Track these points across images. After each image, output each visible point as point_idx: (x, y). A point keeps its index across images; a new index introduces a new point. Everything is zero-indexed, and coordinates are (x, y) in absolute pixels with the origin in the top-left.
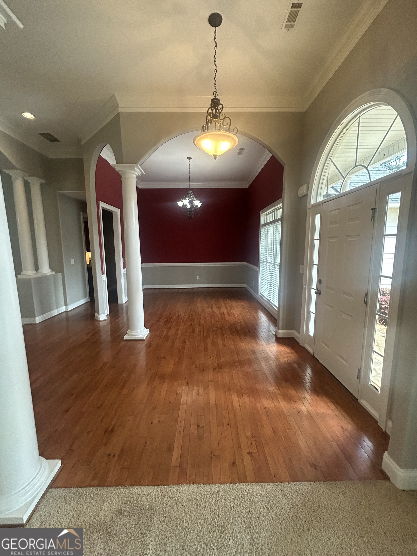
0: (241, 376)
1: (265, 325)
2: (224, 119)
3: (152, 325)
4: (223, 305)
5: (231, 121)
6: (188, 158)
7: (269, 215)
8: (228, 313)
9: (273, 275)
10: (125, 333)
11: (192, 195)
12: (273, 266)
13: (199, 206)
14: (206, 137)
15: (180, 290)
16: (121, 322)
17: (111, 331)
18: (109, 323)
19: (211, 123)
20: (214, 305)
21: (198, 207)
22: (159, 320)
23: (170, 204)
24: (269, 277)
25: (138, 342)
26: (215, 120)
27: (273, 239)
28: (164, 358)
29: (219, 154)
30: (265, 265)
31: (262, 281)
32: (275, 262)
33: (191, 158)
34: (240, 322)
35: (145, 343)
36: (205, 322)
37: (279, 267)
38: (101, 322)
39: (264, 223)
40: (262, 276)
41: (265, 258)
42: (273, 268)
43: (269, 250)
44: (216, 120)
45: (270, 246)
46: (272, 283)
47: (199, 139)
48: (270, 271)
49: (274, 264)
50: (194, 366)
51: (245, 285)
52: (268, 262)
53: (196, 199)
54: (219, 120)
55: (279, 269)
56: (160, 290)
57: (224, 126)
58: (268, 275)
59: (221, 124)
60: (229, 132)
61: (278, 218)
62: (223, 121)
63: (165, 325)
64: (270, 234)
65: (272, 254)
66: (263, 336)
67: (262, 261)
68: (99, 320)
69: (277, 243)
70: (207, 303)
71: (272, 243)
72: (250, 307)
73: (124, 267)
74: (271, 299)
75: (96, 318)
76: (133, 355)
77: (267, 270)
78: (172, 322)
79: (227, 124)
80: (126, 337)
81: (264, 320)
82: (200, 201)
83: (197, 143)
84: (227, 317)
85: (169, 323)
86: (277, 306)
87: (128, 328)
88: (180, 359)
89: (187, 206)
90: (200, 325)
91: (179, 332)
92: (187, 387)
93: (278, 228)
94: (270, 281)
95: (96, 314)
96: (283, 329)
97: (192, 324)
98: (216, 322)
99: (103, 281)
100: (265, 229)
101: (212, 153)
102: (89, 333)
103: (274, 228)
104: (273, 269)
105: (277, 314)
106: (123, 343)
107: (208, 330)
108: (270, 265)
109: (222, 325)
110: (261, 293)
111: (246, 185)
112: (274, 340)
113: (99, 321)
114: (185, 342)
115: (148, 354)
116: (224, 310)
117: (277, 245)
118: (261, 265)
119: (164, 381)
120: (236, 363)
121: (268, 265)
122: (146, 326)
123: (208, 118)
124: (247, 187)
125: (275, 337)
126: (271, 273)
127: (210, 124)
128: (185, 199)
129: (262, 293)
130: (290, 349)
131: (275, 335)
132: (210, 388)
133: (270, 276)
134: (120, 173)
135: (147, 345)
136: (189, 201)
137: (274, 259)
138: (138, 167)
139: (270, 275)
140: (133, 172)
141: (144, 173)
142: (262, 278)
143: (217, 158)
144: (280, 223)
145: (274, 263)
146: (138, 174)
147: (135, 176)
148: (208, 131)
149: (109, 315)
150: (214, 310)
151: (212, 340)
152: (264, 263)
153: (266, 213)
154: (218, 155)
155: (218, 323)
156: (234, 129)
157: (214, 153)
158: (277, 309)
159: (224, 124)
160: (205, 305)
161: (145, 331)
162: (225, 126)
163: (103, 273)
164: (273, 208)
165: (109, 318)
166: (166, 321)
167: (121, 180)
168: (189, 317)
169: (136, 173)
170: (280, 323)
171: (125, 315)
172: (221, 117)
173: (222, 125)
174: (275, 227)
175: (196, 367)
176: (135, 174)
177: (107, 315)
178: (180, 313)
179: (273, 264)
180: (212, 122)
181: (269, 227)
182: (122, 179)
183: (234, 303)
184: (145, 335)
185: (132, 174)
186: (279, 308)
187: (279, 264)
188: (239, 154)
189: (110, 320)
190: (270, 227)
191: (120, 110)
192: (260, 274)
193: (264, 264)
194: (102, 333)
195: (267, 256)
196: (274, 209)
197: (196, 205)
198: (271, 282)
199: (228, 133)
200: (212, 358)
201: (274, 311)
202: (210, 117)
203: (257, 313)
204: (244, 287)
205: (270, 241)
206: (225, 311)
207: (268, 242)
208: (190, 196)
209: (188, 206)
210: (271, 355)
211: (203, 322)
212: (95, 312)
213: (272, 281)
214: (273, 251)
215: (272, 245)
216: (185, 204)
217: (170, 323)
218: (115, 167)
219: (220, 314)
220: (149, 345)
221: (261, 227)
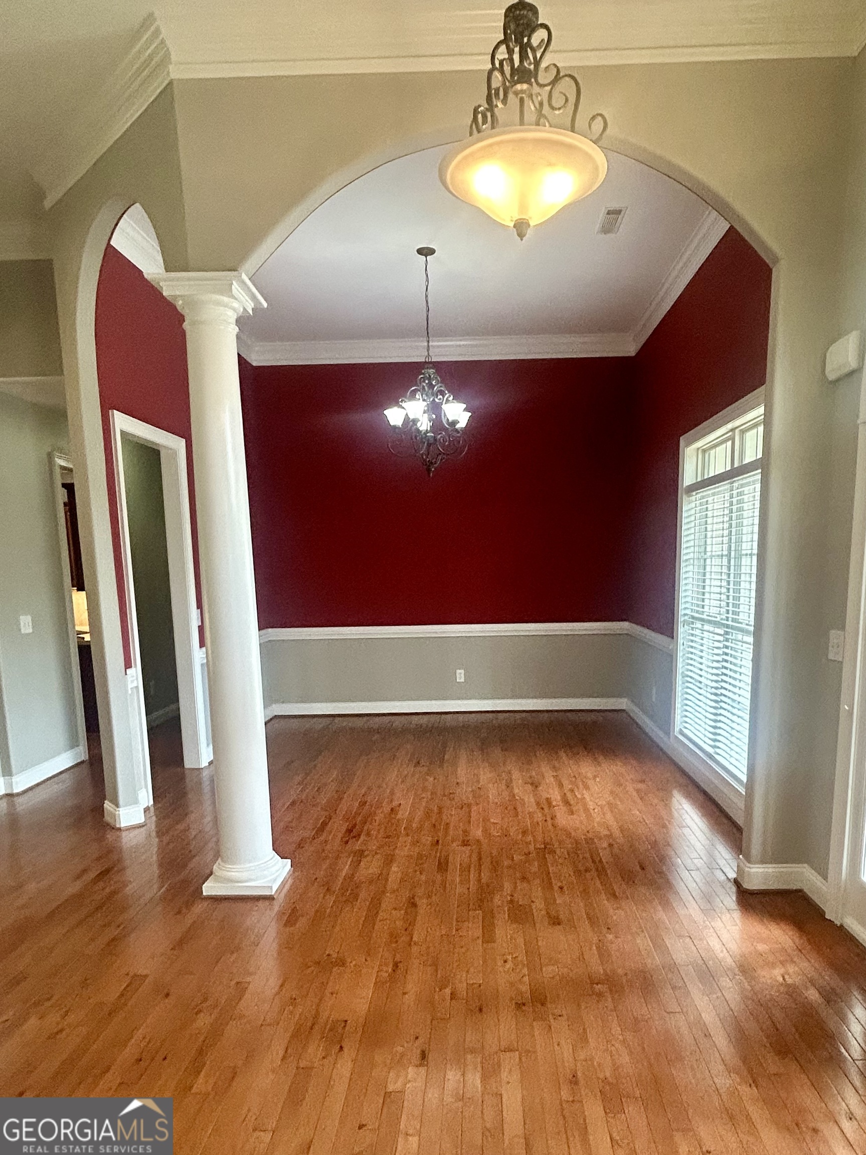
0: (617, 1030)
1: (698, 846)
2: (554, 82)
3: (300, 846)
4: (549, 777)
5: (582, 90)
6: (420, 251)
7: (712, 452)
8: (567, 803)
9: (726, 668)
10: (208, 871)
11: (438, 383)
12: (727, 633)
13: (462, 424)
14: (488, 153)
15: (397, 721)
16: (194, 833)
17: (161, 865)
18: (154, 834)
19: (505, 101)
20: (516, 775)
21: (458, 426)
22: (324, 824)
23: (357, 419)
24: (712, 674)
25: (249, 905)
26: (519, 87)
27: (726, 540)
28: (342, 963)
29: (535, 218)
30: (698, 632)
31: (688, 687)
32: (733, 620)
33: (431, 252)
34: (608, 833)
35: (276, 908)
36: (485, 831)
37: (750, 639)
38: (124, 834)
39: (694, 481)
40: (688, 670)
41: (698, 606)
42: (727, 640)
43: (713, 576)
44: (525, 86)
45: (717, 561)
46: (722, 694)
47: (460, 162)
48: (716, 651)
49: (732, 628)
50: (448, 991)
51: (622, 703)
52: (709, 622)
53: (451, 398)
54: (536, 89)
55: (752, 647)
56: (328, 720)
57: (556, 109)
58: (708, 667)
59: (541, 104)
60: (573, 131)
61: (747, 460)
62: (551, 92)
63: (347, 842)
64: (715, 520)
65: (724, 590)
66: (692, 885)
67: (686, 618)
68: (118, 826)
69: (744, 552)
70: (490, 765)
71: (725, 553)
72: (642, 781)
73: (202, 644)
74: (718, 751)
75: (107, 818)
76: (233, 952)
77: (704, 648)
78: (368, 834)
79: (567, 100)
80: (209, 888)
81: (694, 827)
82: (465, 406)
83: (452, 178)
84: (563, 819)
85: (359, 835)
86: (744, 778)
87: (217, 855)
88: (396, 965)
89: (419, 424)
90: (465, 843)
91: (394, 868)
92: (423, 1070)
93: (745, 497)
94: (716, 688)
95: (107, 805)
96: (763, 862)
97: (438, 841)
98: (524, 833)
99: (130, 692)
100: (698, 502)
101: (507, 217)
102: (85, 871)
103: (731, 497)
104: (727, 647)
105: (743, 807)
106: (199, 908)
107: (495, 866)
108: (718, 631)
109: (546, 844)
110: (681, 732)
111: (629, 347)
112: (730, 899)
113: (120, 829)
114: (414, 905)
115: (287, 946)
116: (551, 791)
117: (744, 560)
118: (682, 631)
119: (341, 1048)
120: (597, 984)
121: (709, 632)
122: (278, 848)
123: (493, 77)
124: (633, 354)
125: (734, 889)
126: (718, 661)
127: (500, 105)
128: (413, 396)
129: (685, 731)
130: (791, 933)
131: (736, 882)
132: (504, 1075)
133: (715, 671)
134: (179, 303)
135: (281, 914)
136: (425, 403)
137: (731, 608)
138: (243, 282)
139: (717, 668)
140: (225, 299)
141: (265, 305)
142: (688, 676)
143: (529, 233)
144: (757, 475)
145: (730, 623)
146: (245, 309)
147: (232, 316)
148: (493, 127)
149: (152, 809)
150: (516, 791)
151: (509, 898)
152: (693, 623)
153: (699, 444)
154: (532, 223)
155: (530, 838)
156: (593, 118)
157: (516, 216)
158: (743, 791)
159: (555, 104)
160: (485, 775)
161: (276, 868)
162: (559, 109)
163: (128, 665)
164: (730, 426)
165: (154, 818)
166: (349, 831)
167: (183, 329)
168: (428, 814)
169: (235, 305)
170: (756, 839)
171: (207, 806)
172: (544, 77)
173: (546, 109)
174: (735, 492)
175: (453, 996)
176: (234, 310)
177: (146, 810)
178: (395, 803)
179: (728, 626)
180: (511, 96)
181: (714, 494)
182: (186, 326)
183: (586, 768)
184: (275, 880)
185: (222, 308)
186: (750, 785)
187: (752, 629)
188: (607, 229)
189: (158, 825)
190: (719, 493)
191: (175, 73)
192: (680, 665)
193: (692, 629)
194: (128, 872)
195: (703, 600)
196: (733, 430)
197: (450, 420)
198: (719, 692)
199: (567, 136)
200: (509, 965)
201: (732, 796)
202: (500, 78)
203: (666, 801)
204: (624, 710)
205: (715, 547)
206: (555, 796)
207: (709, 548)
208: (431, 386)
209: (424, 425)
210: (722, 955)
211: (477, 833)
212: (105, 799)
213: (722, 688)
214: (729, 583)
215: (725, 560)
216: (411, 417)
217: (362, 837)
218: (161, 284)
219: (538, 804)
220: (290, 917)
221: (684, 497)
